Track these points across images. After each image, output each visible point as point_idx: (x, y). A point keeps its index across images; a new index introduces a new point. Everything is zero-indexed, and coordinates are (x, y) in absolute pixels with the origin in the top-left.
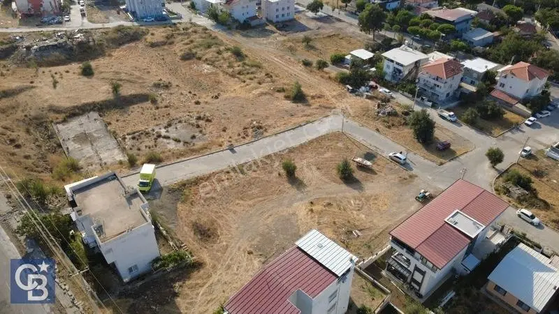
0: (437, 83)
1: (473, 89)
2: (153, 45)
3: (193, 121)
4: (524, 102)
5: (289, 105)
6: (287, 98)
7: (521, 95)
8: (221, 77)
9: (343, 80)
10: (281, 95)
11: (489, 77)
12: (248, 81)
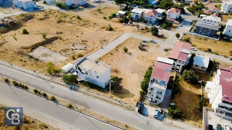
0: (151, 18)
1: (161, 18)
2: (41, 19)
3: (81, 42)
4: (176, 20)
5: (108, 32)
6: (107, 30)
7: (175, 18)
8: (78, 27)
9: (121, 22)
10: (104, 29)
11: (164, 14)
12: (89, 27)
